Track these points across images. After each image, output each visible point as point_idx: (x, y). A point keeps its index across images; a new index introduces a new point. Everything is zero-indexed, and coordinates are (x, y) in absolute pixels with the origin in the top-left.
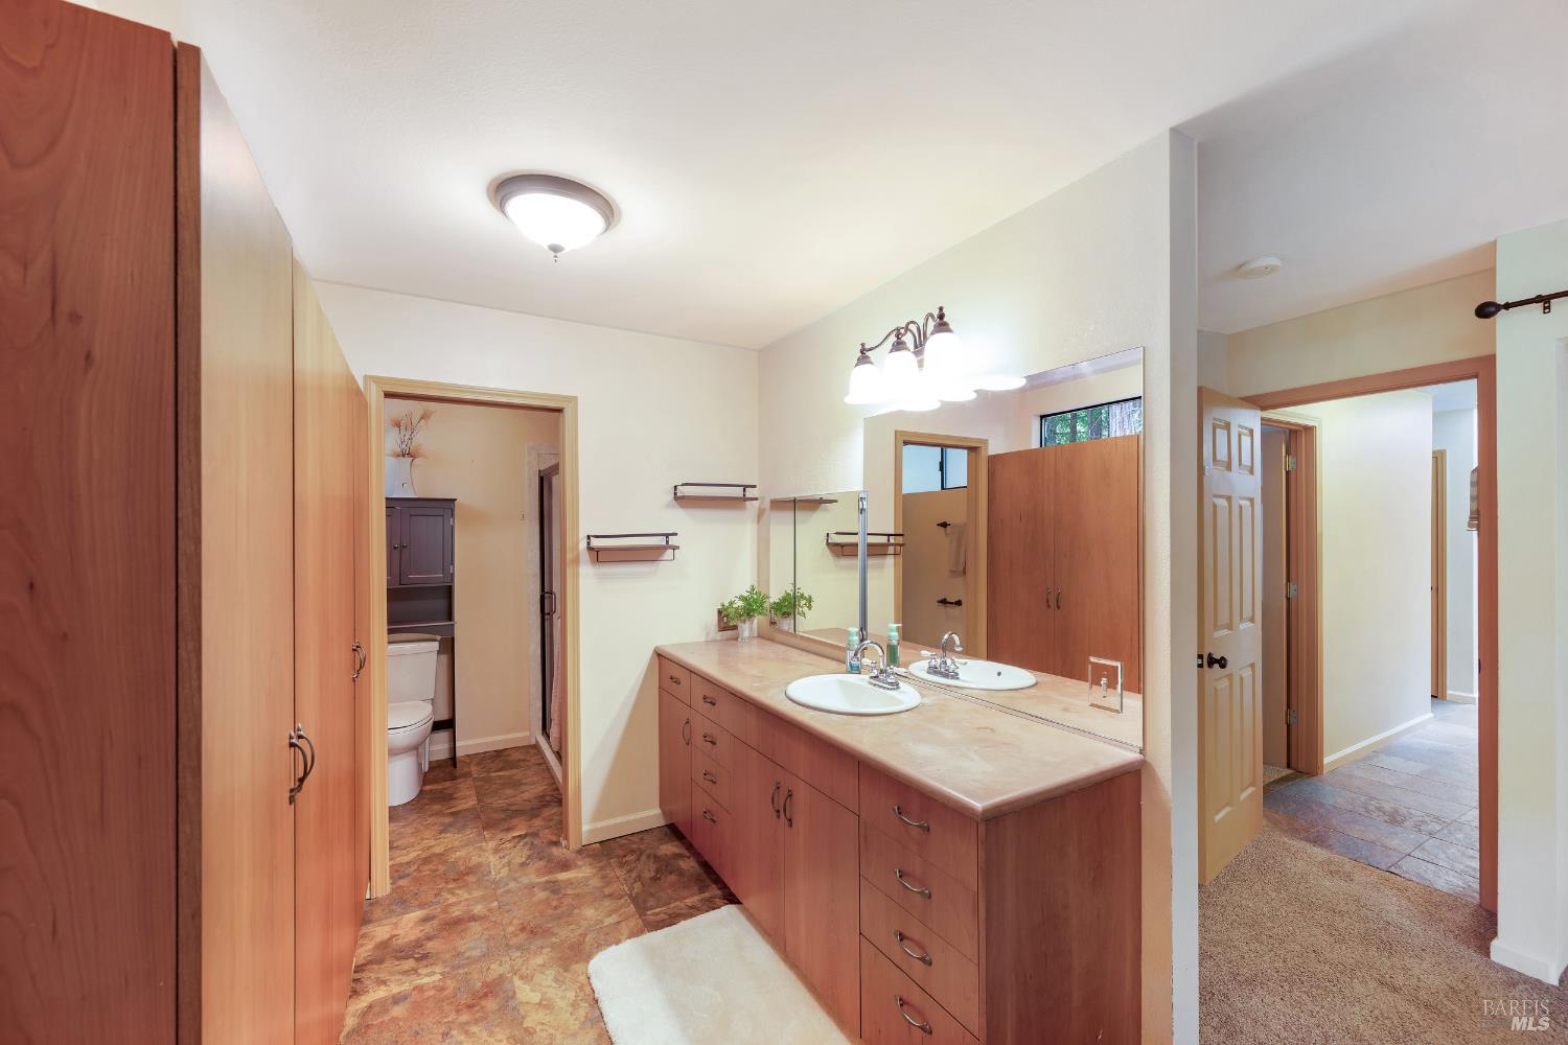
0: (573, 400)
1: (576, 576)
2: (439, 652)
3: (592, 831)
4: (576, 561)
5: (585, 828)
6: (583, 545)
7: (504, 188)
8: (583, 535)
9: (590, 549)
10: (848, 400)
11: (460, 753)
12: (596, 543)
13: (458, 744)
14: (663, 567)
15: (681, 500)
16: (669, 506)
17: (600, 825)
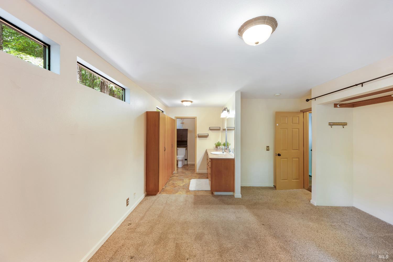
0: (196, 117)
1: (196, 139)
2: (186, 149)
3: (198, 172)
4: (196, 137)
5: (197, 171)
6: (197, 135)
7: (182, 101)
8: (197, 134)
9: (198, 136)
10: (221, 117)
11: (188, 164)
12: (199, 135)
13: (188, 162)
14: (207, 138)
15: (211, 129)
16: (209, 130)
17: (199, 171)
